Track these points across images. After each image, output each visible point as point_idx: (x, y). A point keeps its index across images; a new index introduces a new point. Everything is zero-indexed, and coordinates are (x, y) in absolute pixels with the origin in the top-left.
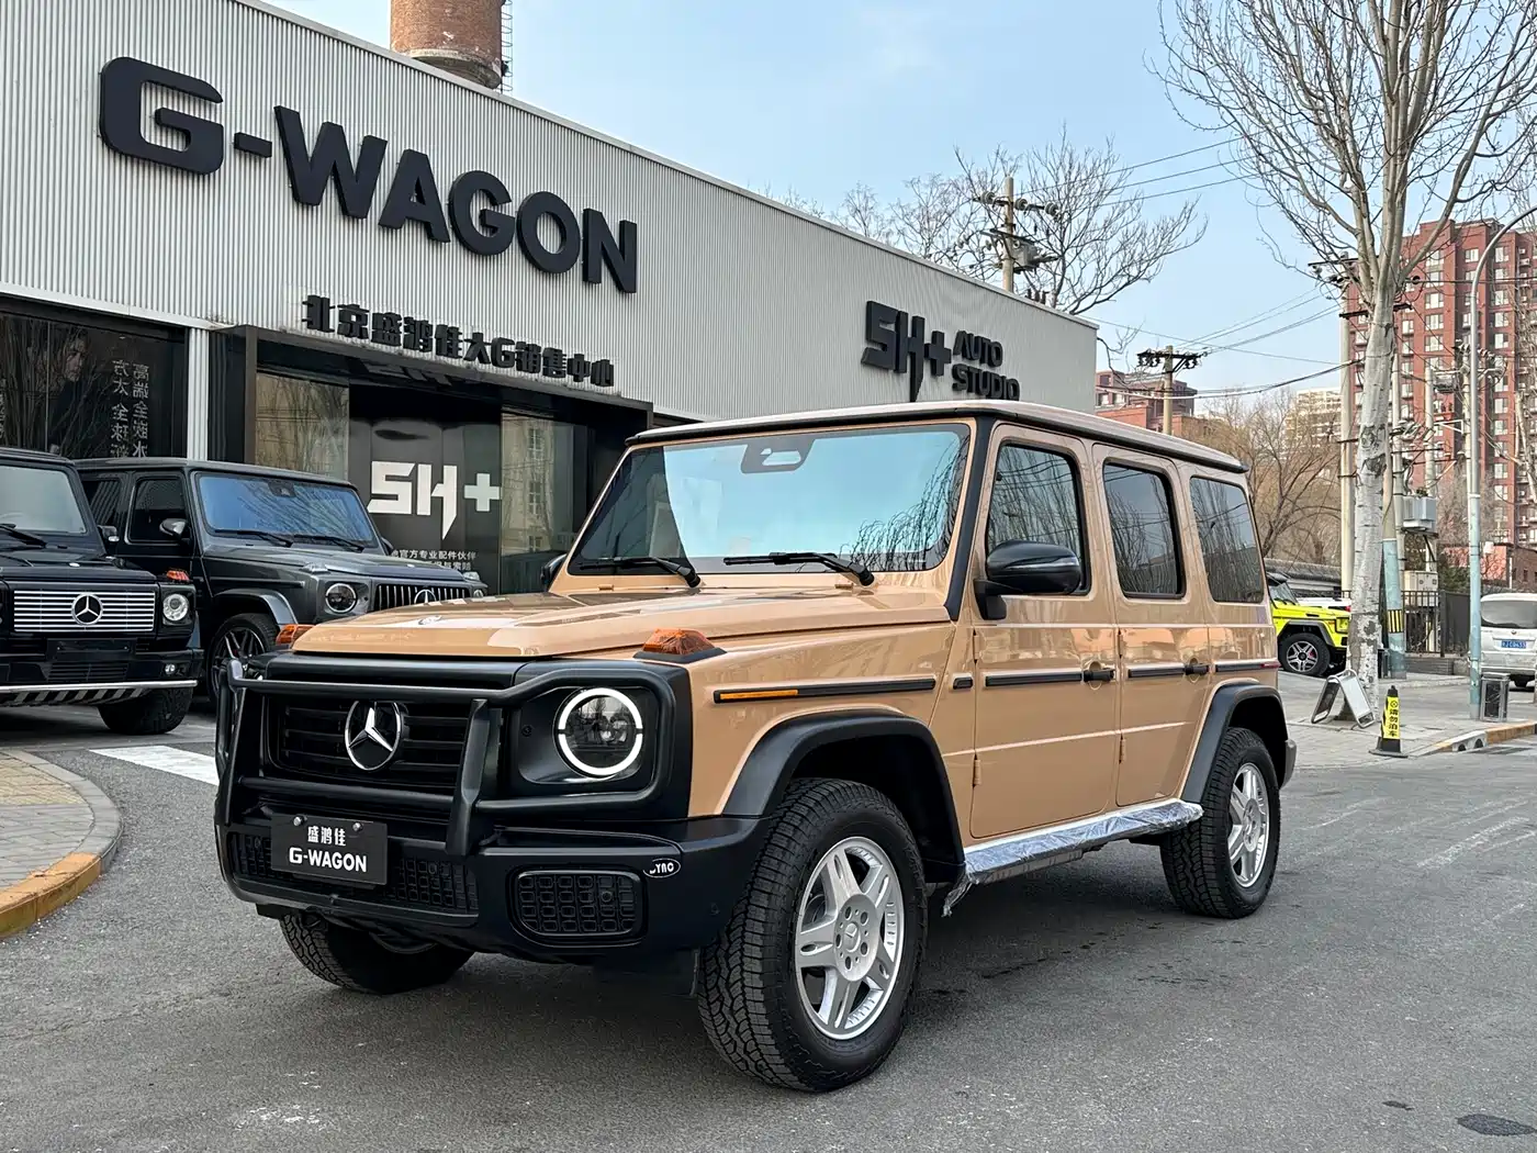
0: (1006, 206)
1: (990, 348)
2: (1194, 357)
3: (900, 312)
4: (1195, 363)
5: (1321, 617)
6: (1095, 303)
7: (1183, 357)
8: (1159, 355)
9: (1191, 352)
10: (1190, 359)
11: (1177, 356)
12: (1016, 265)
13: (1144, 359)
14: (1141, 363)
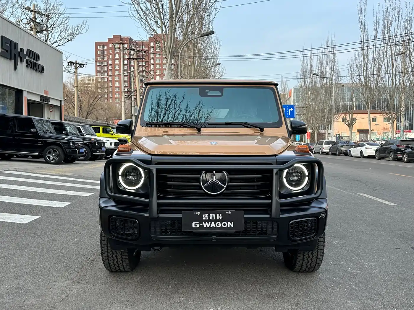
0: (33, 12)
1: (36, 55)
2: (83, 65)
3: (11, 40)
4: (83, 66)
5: (126, 137)
6: (59, 45)
7: (80, 64)
8: (73, 63)
9: (82, 63)
10: (82, 65)
11: (78, 64)
12: (37, 31)
13: (69, 64)
14: (68, 64)
